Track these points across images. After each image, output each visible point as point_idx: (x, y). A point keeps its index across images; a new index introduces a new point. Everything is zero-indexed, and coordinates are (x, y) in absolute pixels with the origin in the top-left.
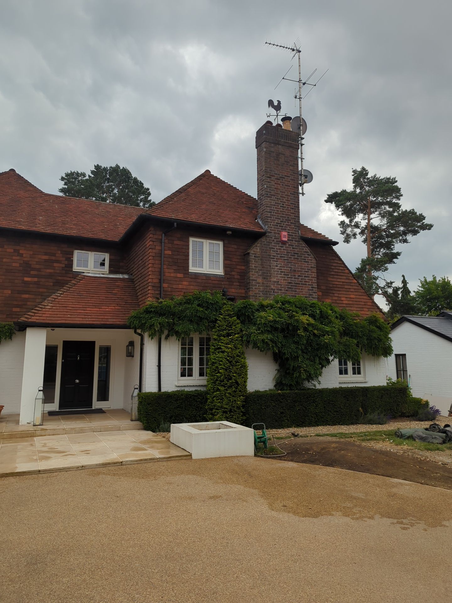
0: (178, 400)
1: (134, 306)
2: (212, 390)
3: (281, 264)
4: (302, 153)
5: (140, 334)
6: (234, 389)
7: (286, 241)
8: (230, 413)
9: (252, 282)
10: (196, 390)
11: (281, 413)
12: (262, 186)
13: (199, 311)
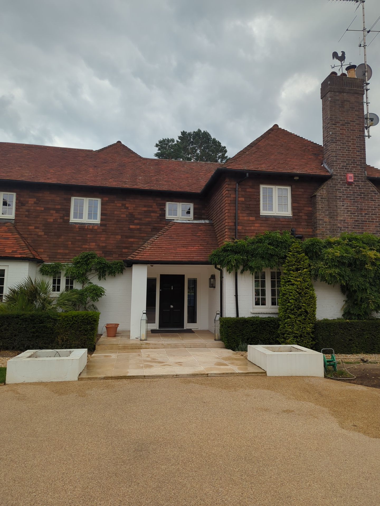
0: (253, 325)
1: (214, 246)
2: (283, 317)
3: (348, 204)
4: (367, 98)
5: (219, 269)
6: (303, 317)
7: (352, 182)
8: (300, 338)
9: (319, 222)
10: (269, 317)
11: (349, 340)
12: (328, 133)
13: (270, 249)
